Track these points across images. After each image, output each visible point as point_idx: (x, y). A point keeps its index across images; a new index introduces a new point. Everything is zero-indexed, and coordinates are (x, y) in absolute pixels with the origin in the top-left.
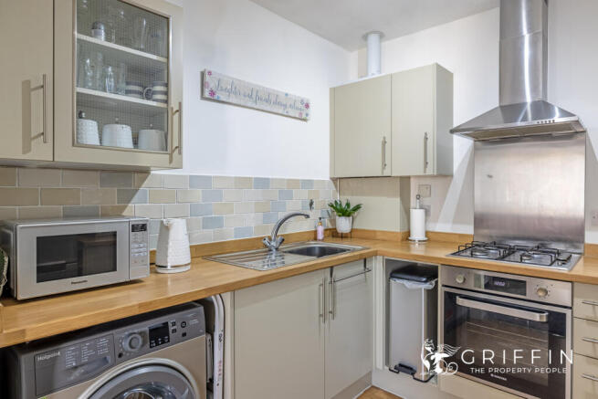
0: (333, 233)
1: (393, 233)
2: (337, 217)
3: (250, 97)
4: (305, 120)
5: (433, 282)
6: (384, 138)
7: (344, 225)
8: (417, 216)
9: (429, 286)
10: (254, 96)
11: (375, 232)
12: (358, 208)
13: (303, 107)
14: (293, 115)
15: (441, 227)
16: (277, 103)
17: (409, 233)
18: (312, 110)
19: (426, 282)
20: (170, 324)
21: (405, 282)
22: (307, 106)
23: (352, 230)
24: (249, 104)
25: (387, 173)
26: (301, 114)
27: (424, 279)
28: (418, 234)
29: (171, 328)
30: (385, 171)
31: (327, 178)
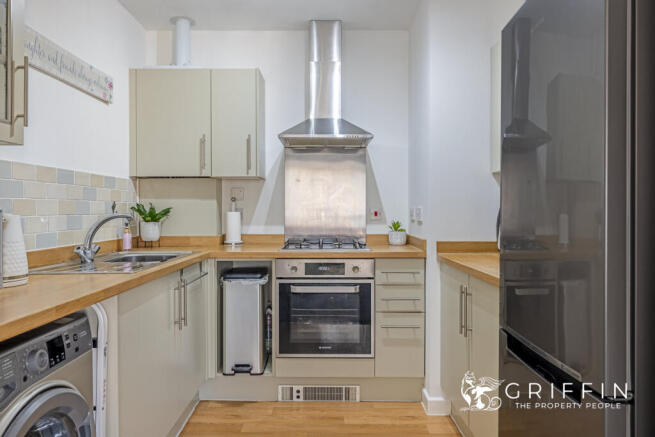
0: (137, 243)
1: (209, 237)
2: (143, 224)
3: (55, 62)
4: (106, 102)
5: (267, 277)
6: (204, 136)
7: (151, 232)
8: (233, 219)
9: (263, 281)
10: (59, 61)
11: (188, 238)
12: (166, 212)
13: (107, 86)
14: (97, 94)
15: (256, 229)
16: (82, 76)
17: (224, 238)
18: (115, 91)
19: (261, 278)
20: (64, 338)
21: (242, 281)
22: (111, 86)
23: (161, 238)
24: (54, 71)
25: (205, 173)
26: (105, 95)
27: (259, 276)
28: (234, 237)
29: (66, 342)
30: (204, 171)
31: (126, 176)
